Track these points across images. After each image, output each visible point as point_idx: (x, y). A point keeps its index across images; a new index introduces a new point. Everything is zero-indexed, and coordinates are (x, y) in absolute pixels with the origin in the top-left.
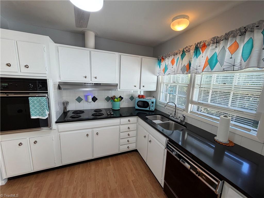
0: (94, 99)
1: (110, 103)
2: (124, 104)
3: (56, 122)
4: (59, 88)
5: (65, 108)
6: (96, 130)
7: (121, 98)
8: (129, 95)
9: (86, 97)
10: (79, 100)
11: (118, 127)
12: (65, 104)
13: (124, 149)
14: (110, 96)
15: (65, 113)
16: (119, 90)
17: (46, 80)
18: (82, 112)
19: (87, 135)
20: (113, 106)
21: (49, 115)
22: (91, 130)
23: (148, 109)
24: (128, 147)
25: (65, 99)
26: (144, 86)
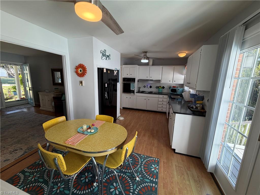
0: (151, 87)
1: (157, 89)
2: (165, 91)
3: (136, 92)
4: (138, 81)
5: (139, 89)
6: (149, 98)
7: (163, 88)
8: (169, 86)
9: (147, 85)
10: (145, 87)
11: (158, 98)
12: (139, 88)
13: (160, 110)
14: (158, 86)
15: (139, 91)
16: (161, 83)
17: (135, 78)
18: (145, 91)
19: (145, 99)
20: (159, 91)
21: (135, 90)
22: (146, 97)
23: (176, 93)
24: (162, 110)
25: (140, 86)
26: (175, 81)
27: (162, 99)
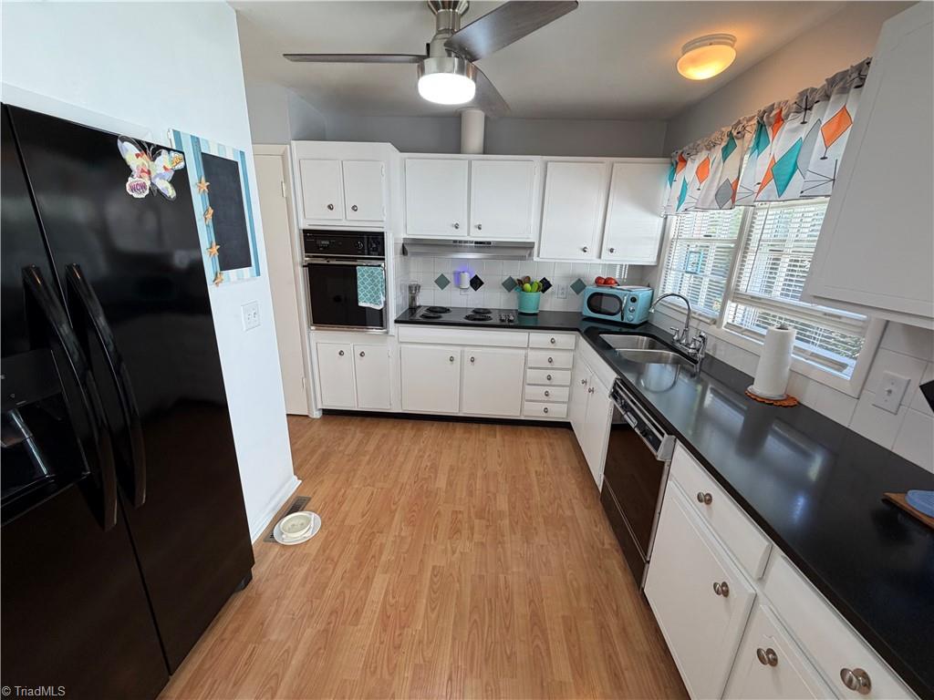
0: (476, 283)
1: (514, 294)
2: (552, 303)
3: (396, 322)
4: (404, 252)
5: (413, 299)
6: (470, 352)
7: (545, 285)
8: (571, 277)
9: (458, 275)
10: (442, 282)
11: (523, 352)
12: (413, 290)
13: (534, 412)
14: (515, 278)
15: (413, 309)
16: (535, 259)
17: (382, 234)
18: (446, 310)
19: (452, 359)
20: (521, 304)
21: (386, 303)
22: (459, 349)
23: (617, 318)
24: (546, 410)
25: (415, 278)
26: (612, 251)
27: (546, 355)
